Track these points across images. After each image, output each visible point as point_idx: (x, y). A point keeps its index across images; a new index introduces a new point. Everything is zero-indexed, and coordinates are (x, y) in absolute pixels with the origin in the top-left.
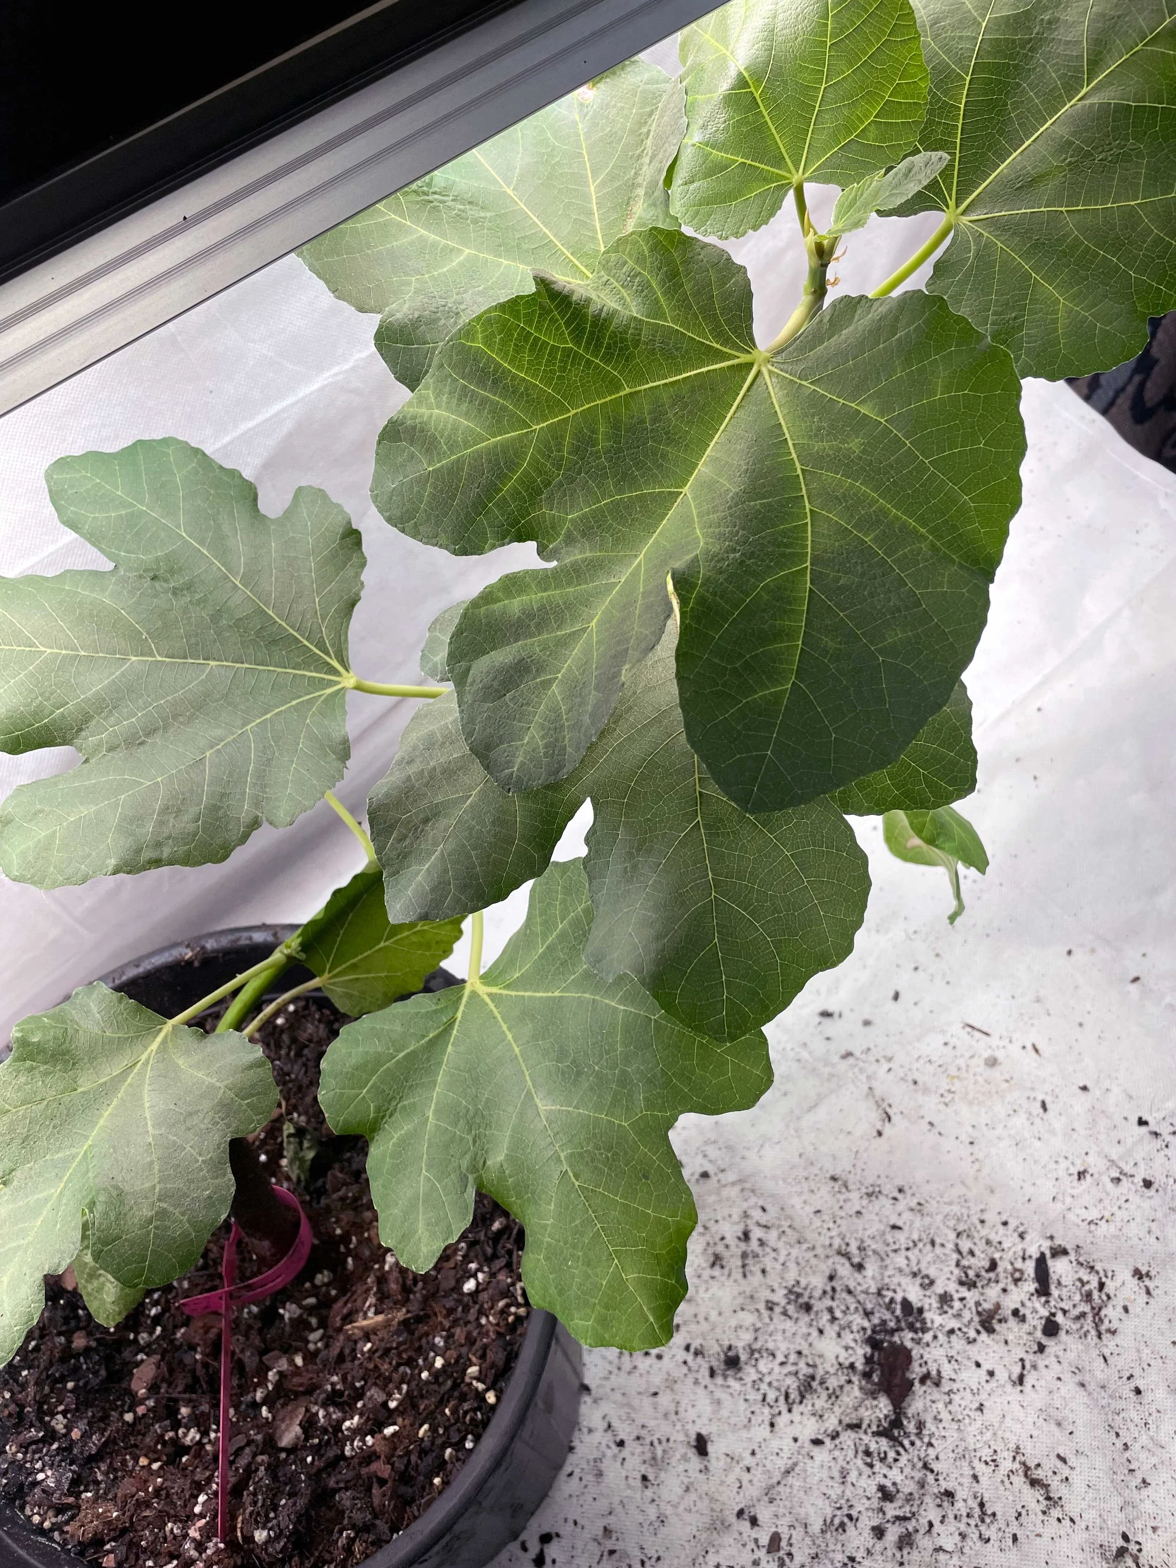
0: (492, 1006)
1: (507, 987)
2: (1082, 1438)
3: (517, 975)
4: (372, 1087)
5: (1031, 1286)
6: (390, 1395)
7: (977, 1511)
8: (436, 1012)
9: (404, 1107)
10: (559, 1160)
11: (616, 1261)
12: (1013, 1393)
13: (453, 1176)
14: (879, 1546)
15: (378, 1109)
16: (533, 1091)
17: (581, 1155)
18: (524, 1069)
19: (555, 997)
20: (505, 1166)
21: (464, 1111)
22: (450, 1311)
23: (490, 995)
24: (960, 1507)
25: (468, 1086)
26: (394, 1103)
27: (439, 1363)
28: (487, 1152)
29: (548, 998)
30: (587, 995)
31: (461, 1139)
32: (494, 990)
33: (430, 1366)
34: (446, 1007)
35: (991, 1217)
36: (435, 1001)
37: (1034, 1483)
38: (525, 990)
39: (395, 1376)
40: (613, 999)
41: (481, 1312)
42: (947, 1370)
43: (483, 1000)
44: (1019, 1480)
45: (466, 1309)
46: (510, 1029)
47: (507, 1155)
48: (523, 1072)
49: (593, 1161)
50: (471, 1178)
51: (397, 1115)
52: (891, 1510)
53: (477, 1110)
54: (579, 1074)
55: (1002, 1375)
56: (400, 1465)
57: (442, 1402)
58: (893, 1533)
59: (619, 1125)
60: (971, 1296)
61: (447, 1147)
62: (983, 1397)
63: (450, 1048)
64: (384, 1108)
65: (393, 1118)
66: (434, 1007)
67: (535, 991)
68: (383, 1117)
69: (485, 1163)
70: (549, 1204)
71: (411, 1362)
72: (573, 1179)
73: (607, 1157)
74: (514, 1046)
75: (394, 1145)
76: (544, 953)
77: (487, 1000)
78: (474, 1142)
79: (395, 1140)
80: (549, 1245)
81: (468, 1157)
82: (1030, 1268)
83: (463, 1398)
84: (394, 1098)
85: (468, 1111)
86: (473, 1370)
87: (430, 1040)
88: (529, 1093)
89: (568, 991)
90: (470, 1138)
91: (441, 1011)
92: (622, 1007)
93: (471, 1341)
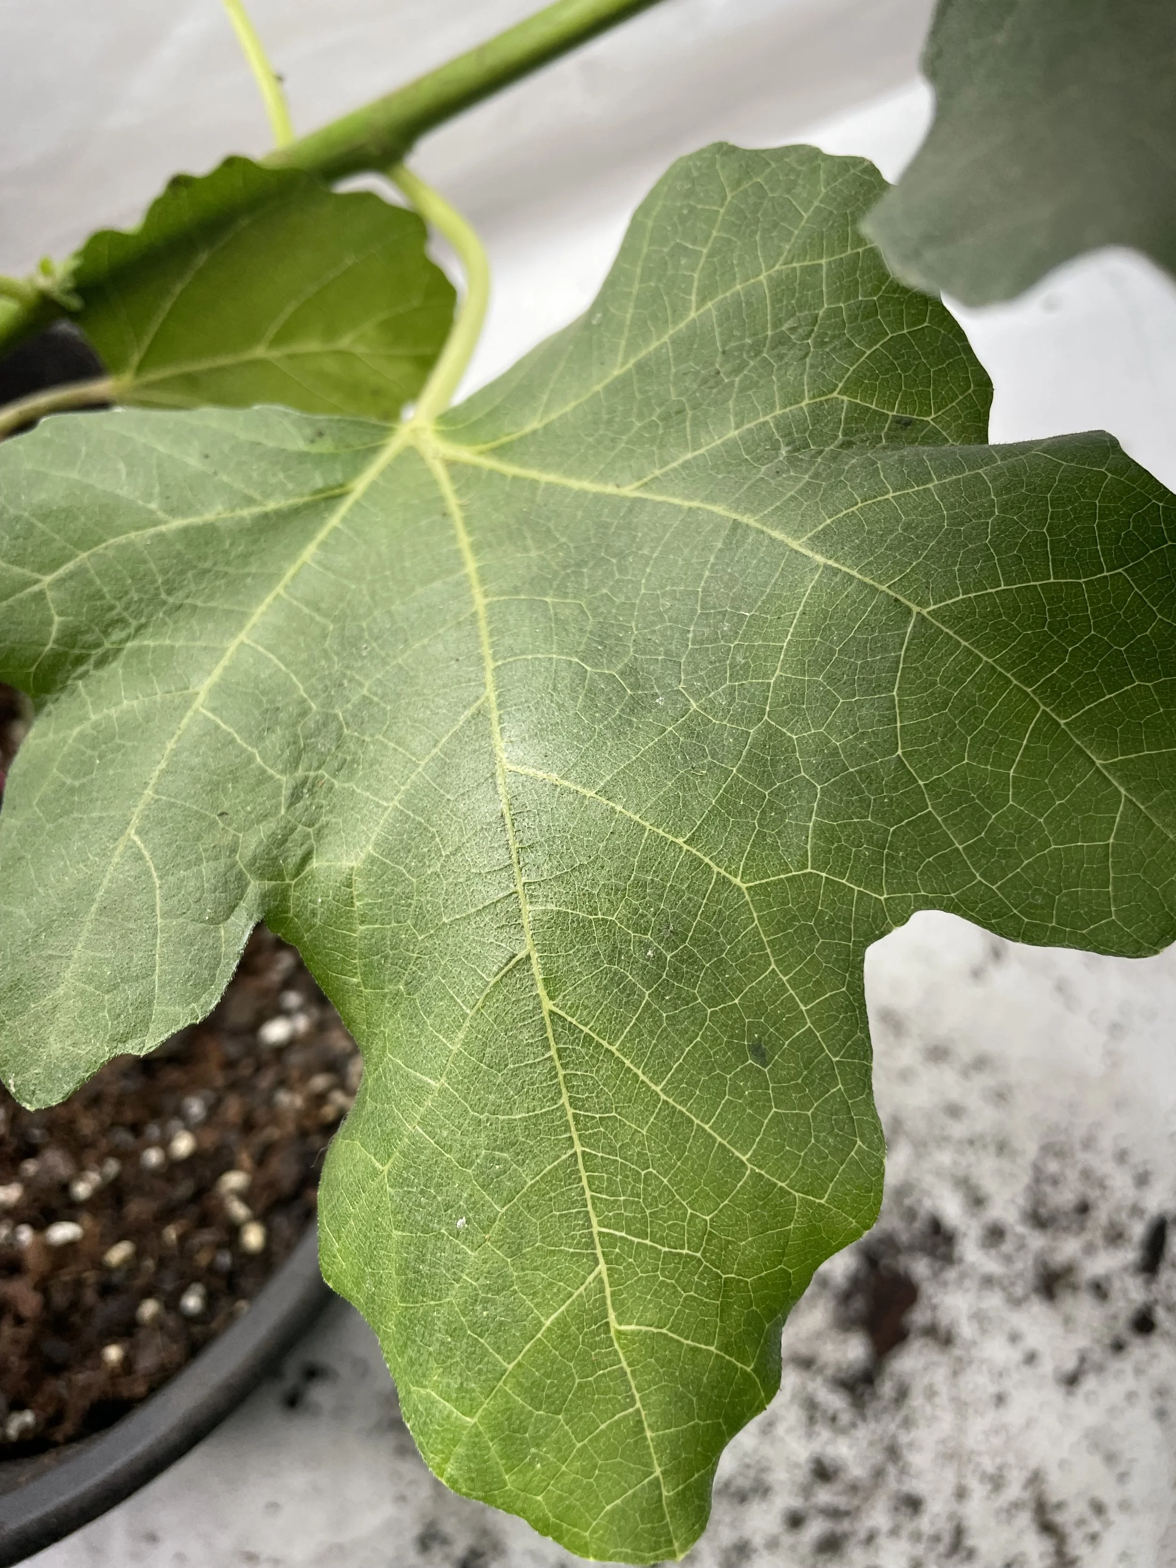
0: (447, 488)
1: (500, 452)
2: (1136, 1488)
3: (534, 424)
4: (71, 576)
5: (1130, 1254)
6: (80, 1170)
7: (947, 1539)
8: (302, 457)
9: (140, 652)
10: (513, 921)
11: (602, 1267)
12: (1055, 1395)
13: (206, 868)
14: (787, 1540)
15: (70, 637)
16: (494, 715)
17: (583, 930)
18: (487, 651)
19: (624, 498)
20: (359, 886)
21: (293, 709)
22: (229, 1064)
23: (451, 465)
24: (925, 1523)
25: (326, 654)
26: (117, 635)
27: (183, 1145)
28: (319, 835)
29: (598, 498)
30: (719, 509)
31: (263, 778)
32: (465, 454)
33: (165, 1143)
34: (333, 457)
35: (1106, 1142)
36: (309, 431)
37: (1047, 1528)
38: (545, 467)
39: (103, 1144)
40: (796, 534)
41: (282, 1083)
42: (966, 1330)
43: (428, 471)
44: (1025, 1519)
45: (259, 1068)
46: (477, 548)
47: (373, 861)
48: (481, 658)
49: (614, 955)
50: (255, 888)
51: (116, 667)
52: (824, 1496)
53: (328, 719)
54: (636, 706)
55: (1047, 1366)
56: (60, 1299)
57: (167, 1215)
58: (815, 1529)
59: (724, 882)
60: (1037, 1241)
61: (215, 787)
62: (1008, 1385)
63: (309, 552)
64: (89, 638)
65: (104, 673)
66: (301, 445)
67: (569, 473)
68: (80, 660)
69: (306, 858)
70: (449, 1034)
71: (136, 1129)
72: (541, 990)
73: (659, 958)
74: (477, 591)
75: (82, 737)
76: (624, 381)
77: (441, 473)
78: (295, 796)
79: (86, 726)
80: (417, 1146)
81: (264, 831)
82: (1138, 1230)
83: (204, 1221)
84: (121, 621)
85: (304, 713)
86: (235, 1180)
87: (266, 516)
88: (481, 714)
89: (661, 491)
90: (286, 782)
91: (319, 460)
92: (820, 559)
93: (248, 1126)
